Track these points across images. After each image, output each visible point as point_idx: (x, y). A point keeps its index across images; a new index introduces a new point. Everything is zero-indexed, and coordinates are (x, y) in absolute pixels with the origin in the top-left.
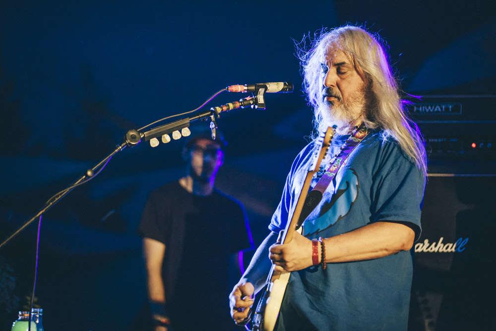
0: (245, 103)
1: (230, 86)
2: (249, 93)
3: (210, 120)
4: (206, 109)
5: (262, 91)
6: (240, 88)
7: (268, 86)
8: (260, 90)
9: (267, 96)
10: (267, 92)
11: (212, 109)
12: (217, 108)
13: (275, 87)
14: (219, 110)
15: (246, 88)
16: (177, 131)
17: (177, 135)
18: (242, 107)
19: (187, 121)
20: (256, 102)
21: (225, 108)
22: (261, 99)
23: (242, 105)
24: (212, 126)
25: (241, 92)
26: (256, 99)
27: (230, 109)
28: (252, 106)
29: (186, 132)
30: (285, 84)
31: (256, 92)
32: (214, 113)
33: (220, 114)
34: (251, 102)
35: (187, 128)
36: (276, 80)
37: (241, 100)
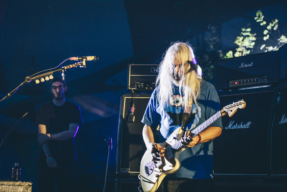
0: (77, 65)
1: (71, 57)
2: (79, 61)
3: (62, 72)
4: (60, 67)
5: (84, 60)
6: (75, 59)
7: (87, 57)
8: (84, 59)
9: (87, 62)
10: (87, 60)
11: (63, 67)
12: (65, 67)
13: (90, 58)
14: (66, 68)
15: (78, 59)
16: (48, 77)
17: (47, 79)
18: (76, 67)
19: (52, 72)
20: (82, 65)
21: (68, 67)
22: (84, 63)
23: (76, 66)
24: (63, 75)
25: (75, 60)
26: (82, 63)
27: (71, 67)
28: (80, 67)
29: (51, 77)
30: (95, 57)
31: (82, 60)
32: (64, 69)
33: (66, 69)
34: (80, 65)
35: (52, 75)
36: (91, 55)
37: (75, 64)
